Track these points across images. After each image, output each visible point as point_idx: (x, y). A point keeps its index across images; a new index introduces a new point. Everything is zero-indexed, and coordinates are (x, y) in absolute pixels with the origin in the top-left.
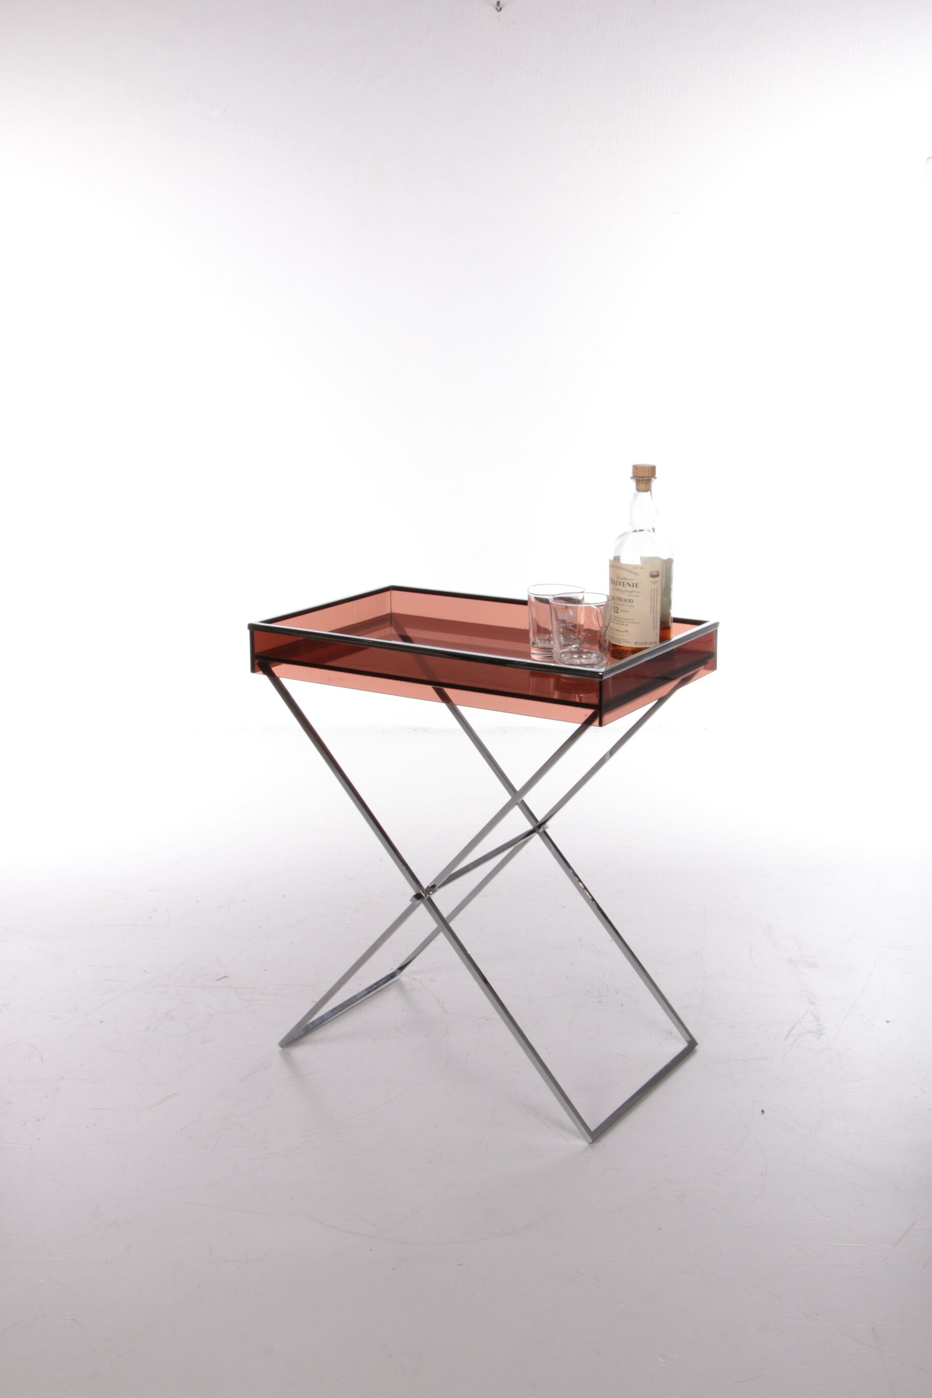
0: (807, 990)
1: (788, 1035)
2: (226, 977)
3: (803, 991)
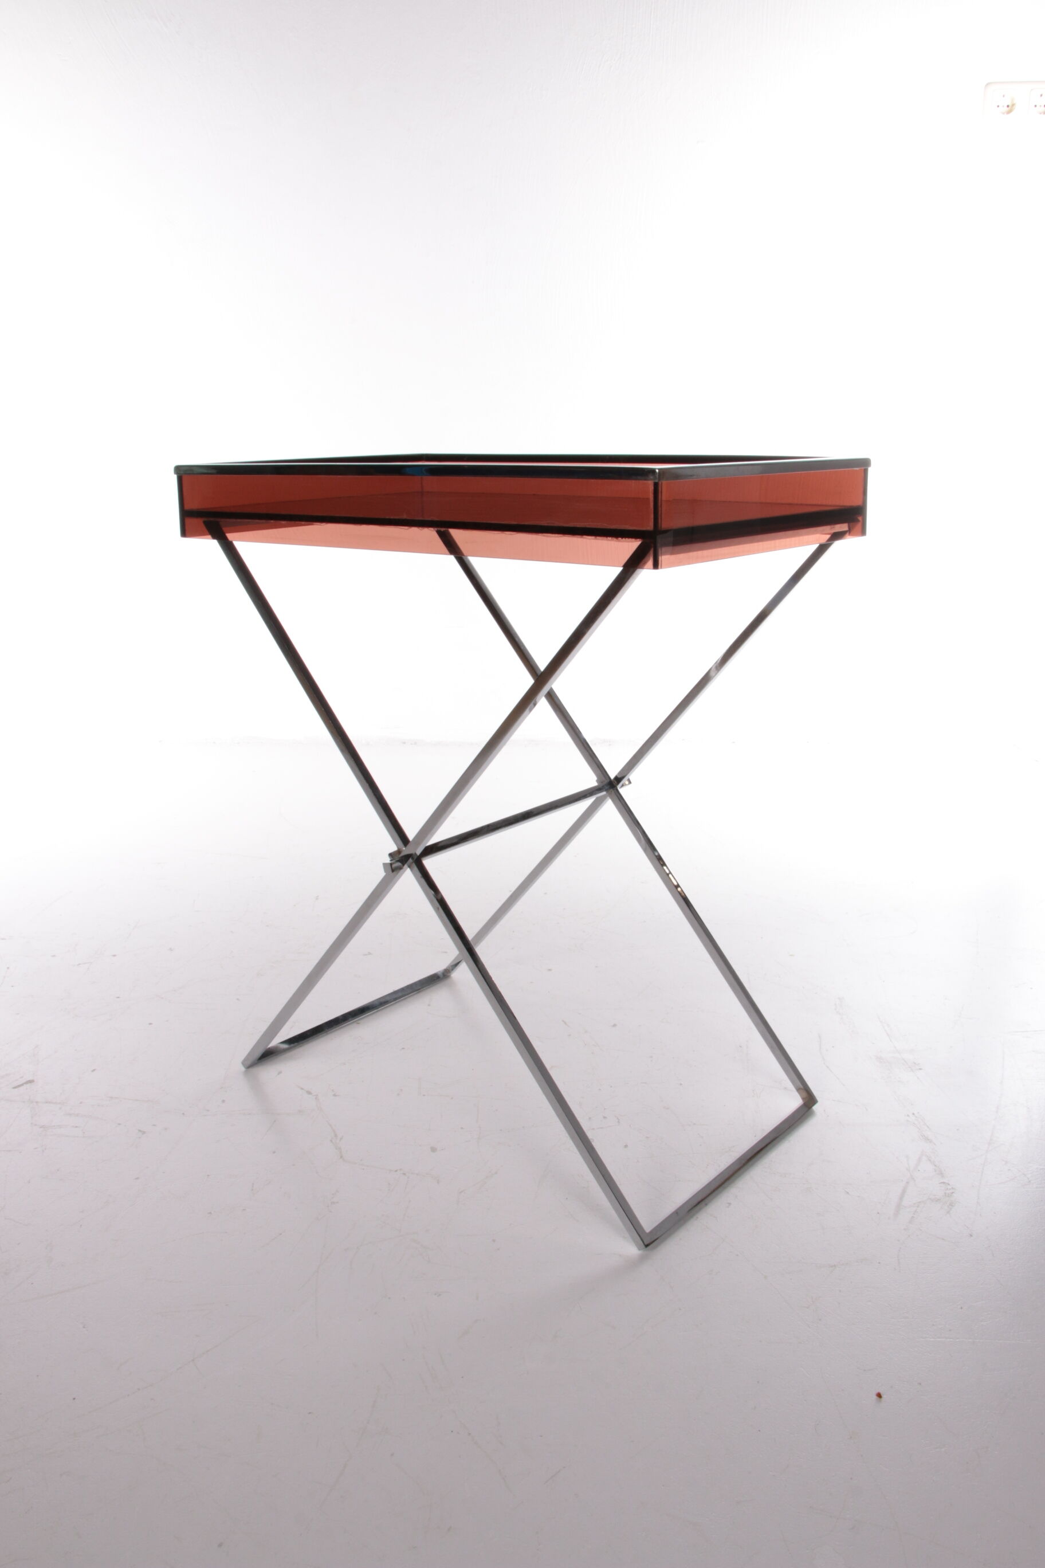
0: (913, 1114)
1: (899, 1207)
2: (31, 1082)
3: (908, 1116)
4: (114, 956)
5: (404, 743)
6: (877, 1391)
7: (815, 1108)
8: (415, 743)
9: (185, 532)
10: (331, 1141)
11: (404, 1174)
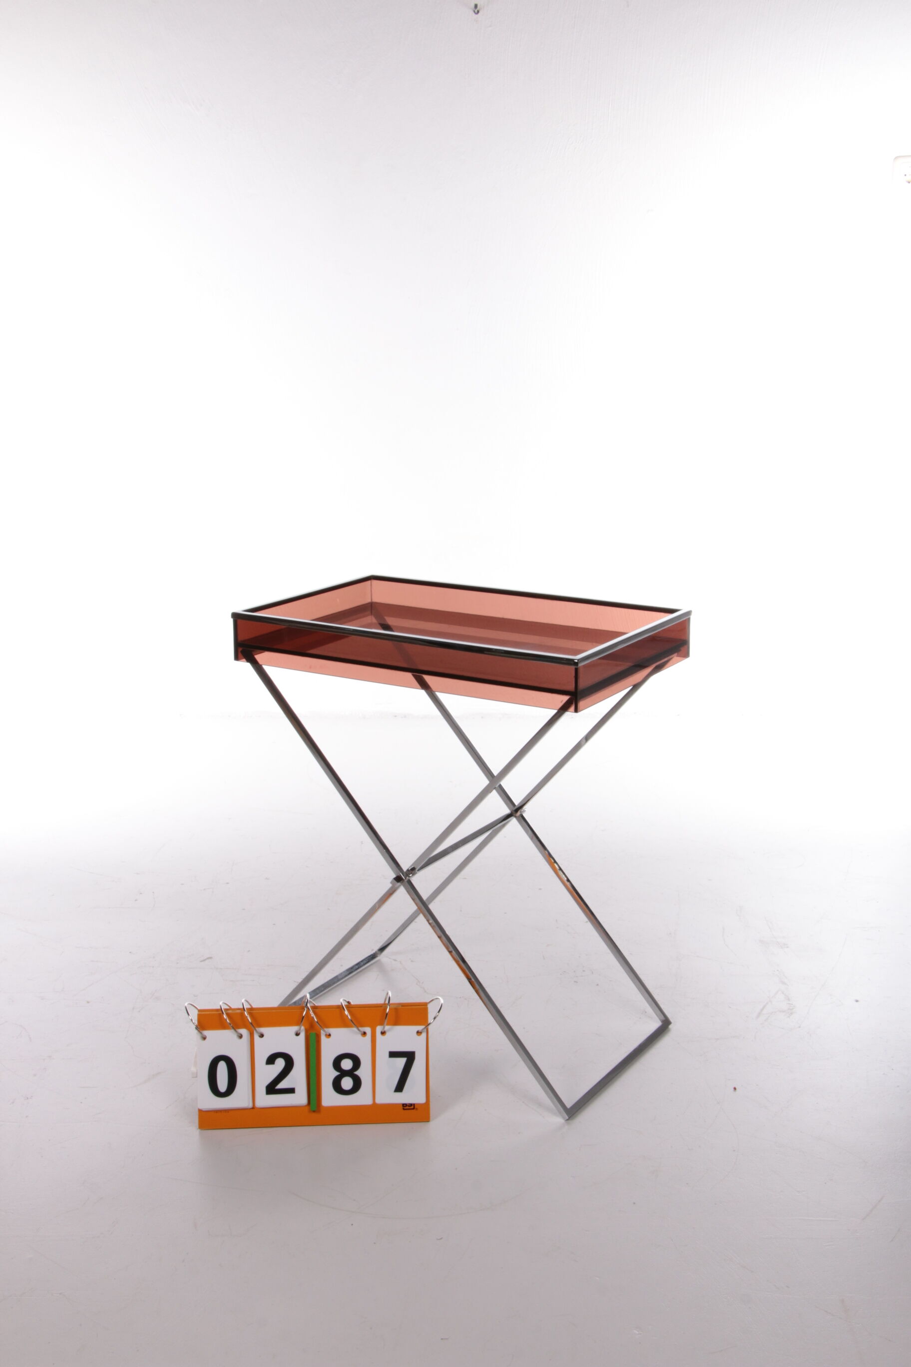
0: (778, 971)
1: (760, 1014)
2: (210, 958)
3: (774, 971)
4: (228, 883)
5: (396, 716)
6: (734, 1086)
7: (670, 1026)
8: (405, 717)
9: (237, 658)
10: (417, 984)
11: (466, 999)
